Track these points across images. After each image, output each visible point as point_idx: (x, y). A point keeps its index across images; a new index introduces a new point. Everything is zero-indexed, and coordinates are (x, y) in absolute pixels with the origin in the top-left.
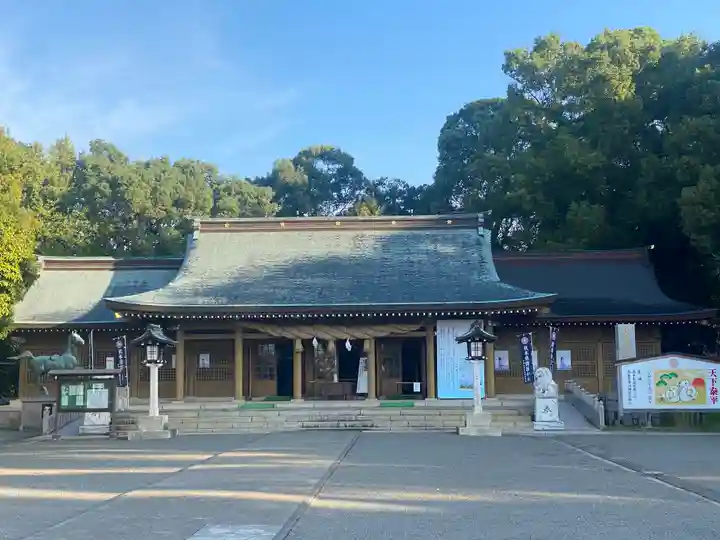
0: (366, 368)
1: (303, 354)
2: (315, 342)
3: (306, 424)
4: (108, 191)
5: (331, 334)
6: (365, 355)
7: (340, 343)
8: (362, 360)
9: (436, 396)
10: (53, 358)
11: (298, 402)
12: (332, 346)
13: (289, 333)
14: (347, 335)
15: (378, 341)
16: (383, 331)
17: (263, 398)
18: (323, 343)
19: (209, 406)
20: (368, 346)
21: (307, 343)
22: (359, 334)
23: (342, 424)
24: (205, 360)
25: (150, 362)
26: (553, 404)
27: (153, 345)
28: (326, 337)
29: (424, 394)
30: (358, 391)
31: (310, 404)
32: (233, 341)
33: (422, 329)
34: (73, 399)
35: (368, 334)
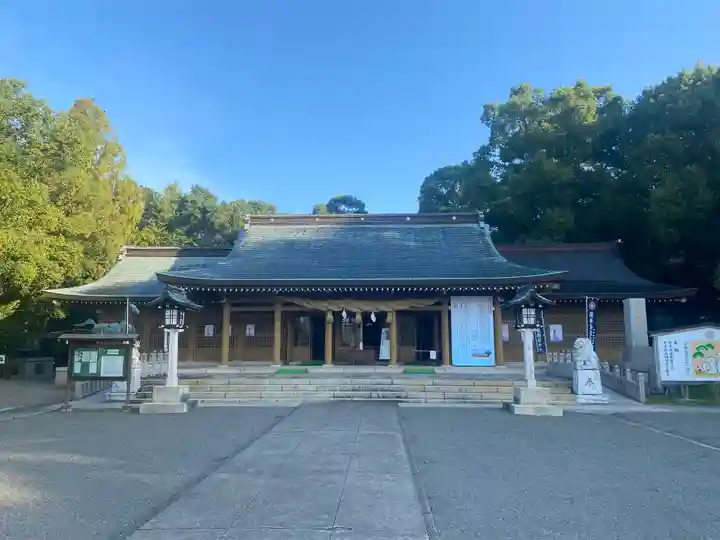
0: (388, 338)
1: (334, 325)
2: (344, 314)
3: (337, 393)
4: (199, 216)
5: (359, 307)
6: (388, 325)
7: (366, 316)
8: (383, 330)
9: (451, 363)
10: (111, 325)
11: (328, 368)
12: (359, 318)
13: (322, 306)
14: (373, 308)
15: (399, 313)
16: (404, 305)
17: (300, 362)
18: (351, 315)
19: (248, 371)
20: (391, 318)
21: (337, 315)
22: (383, 307)
23: (374, 394)
24: (250, 330)
25: (169, 327)
26: (595, 376)
27: (172, 308)
28: (354, 310)
29: (439, 361)
30: (381, 358)
31: (340, 369)
32: (273, 312)
33: (438, 304)
34: (85, 366)
35: (390, 308)
